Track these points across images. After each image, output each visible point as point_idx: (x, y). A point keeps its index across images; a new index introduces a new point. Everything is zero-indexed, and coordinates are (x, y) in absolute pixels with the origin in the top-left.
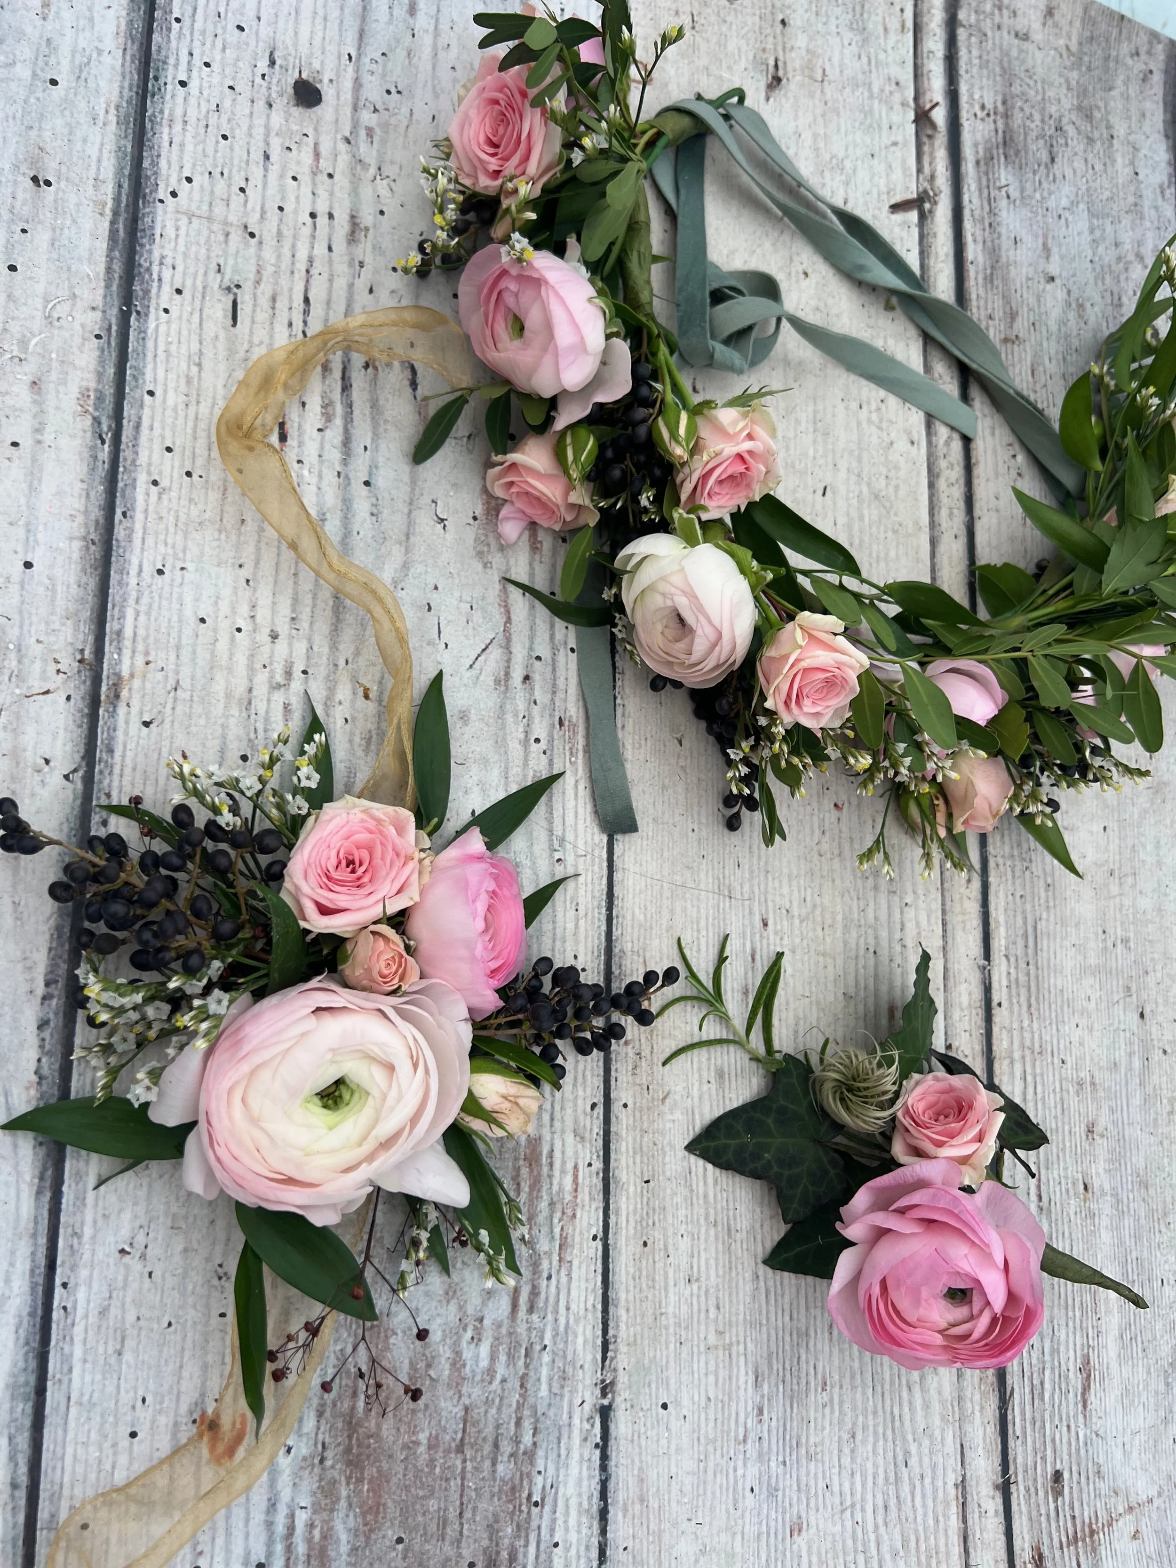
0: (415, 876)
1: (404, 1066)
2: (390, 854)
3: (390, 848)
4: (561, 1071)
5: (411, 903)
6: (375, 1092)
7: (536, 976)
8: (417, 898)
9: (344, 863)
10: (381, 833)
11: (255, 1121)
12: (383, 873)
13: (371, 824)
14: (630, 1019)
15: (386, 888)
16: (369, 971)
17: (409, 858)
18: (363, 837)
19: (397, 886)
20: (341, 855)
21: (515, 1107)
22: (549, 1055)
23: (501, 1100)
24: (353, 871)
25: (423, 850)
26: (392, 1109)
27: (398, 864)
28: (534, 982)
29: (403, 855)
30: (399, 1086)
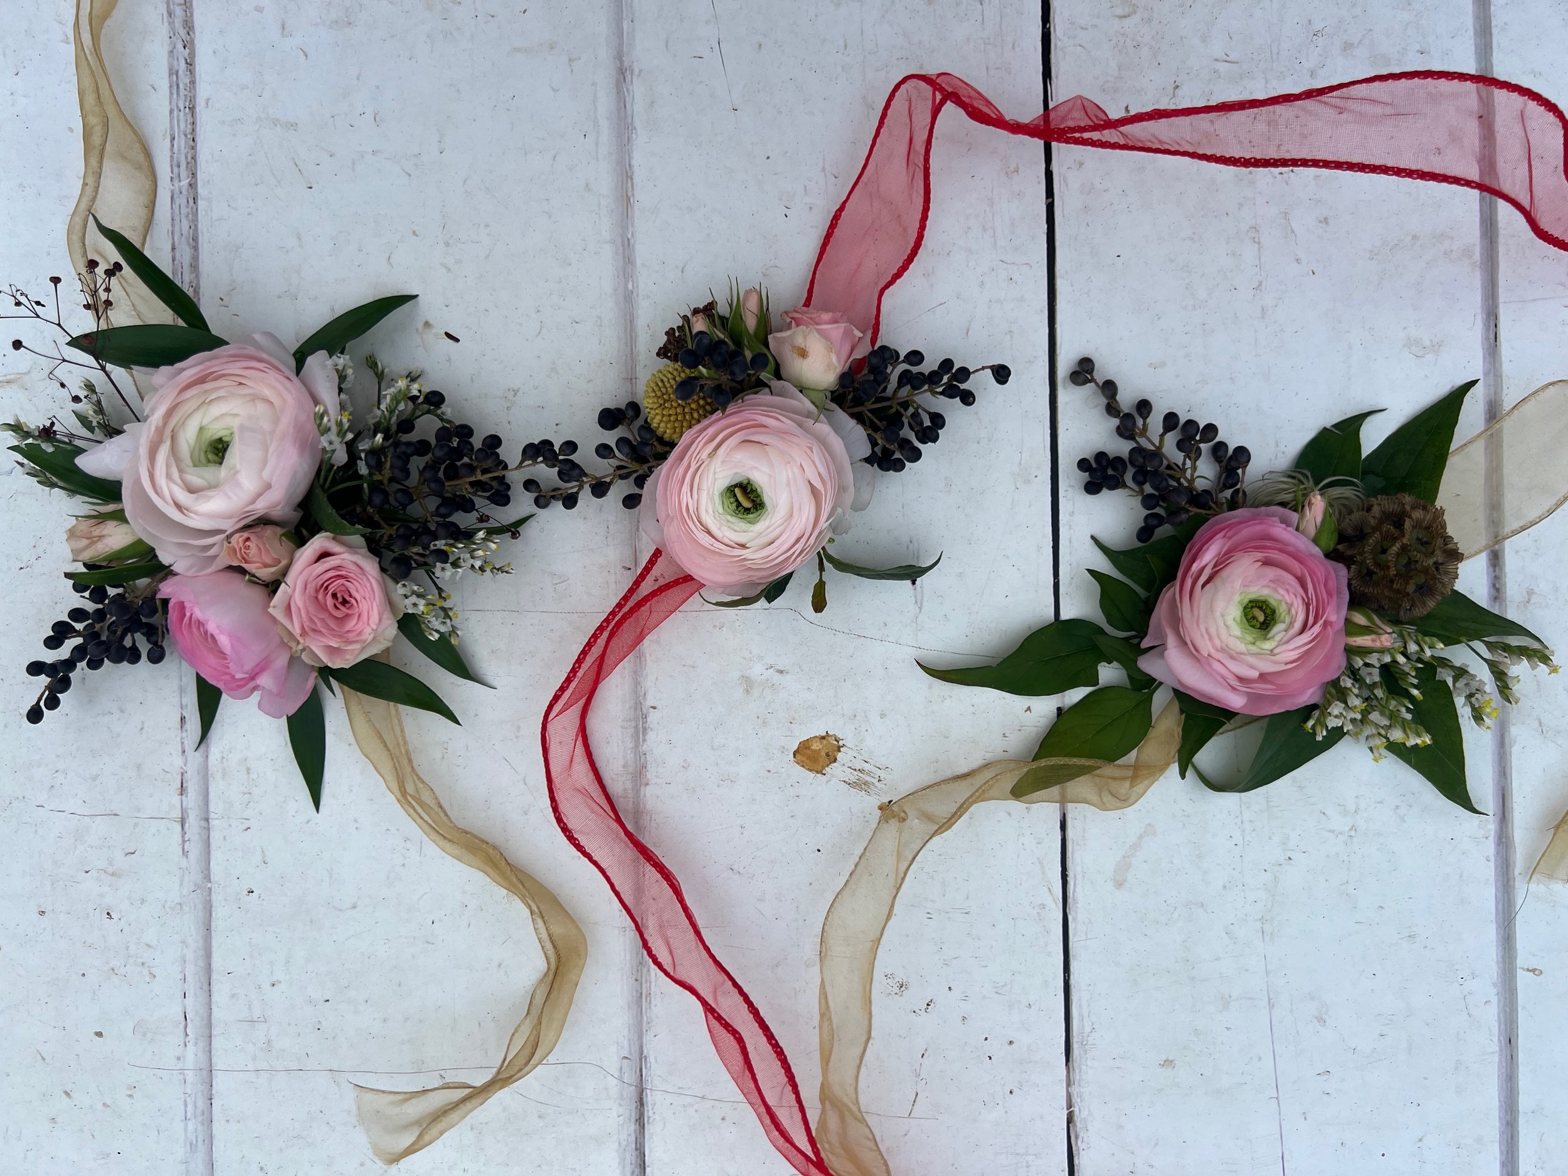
0: (289, 627)
1: (183, 497)
2: (319, 625)
3: (323, 630)
4: (78, 588)
5: (272, 604)
6: (191, 470)
7: (155, 644)
8: (271, 610)
9: (348, 598)
10: (340, 636)
11: (255, 398)
12: (312, 610)
13: (351, 636)
14: (49, 661)
15: (298, 600)
16: (260, 537)
17: (304, 633)
18: (351, 624)
19: (293, 609)
20: (353, 601)
21: (88, 536)
22: (98, 595)
23: (104, 533)
24: (334, 596)
25: (304, 650)
26: (168, 467)
27: (307, 624)
28: (153, 639)
29: (310, 633)
30: (177, 484)
